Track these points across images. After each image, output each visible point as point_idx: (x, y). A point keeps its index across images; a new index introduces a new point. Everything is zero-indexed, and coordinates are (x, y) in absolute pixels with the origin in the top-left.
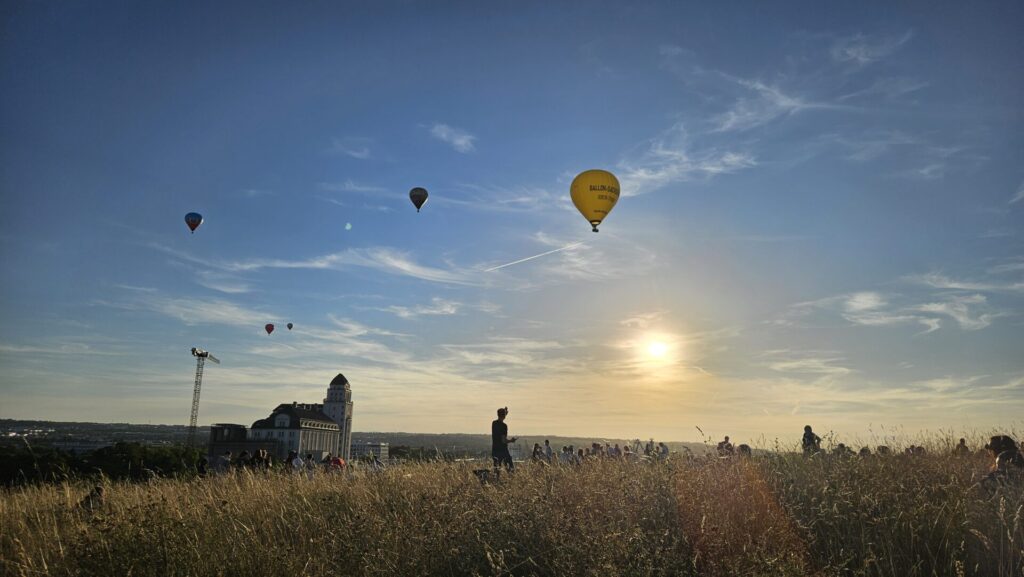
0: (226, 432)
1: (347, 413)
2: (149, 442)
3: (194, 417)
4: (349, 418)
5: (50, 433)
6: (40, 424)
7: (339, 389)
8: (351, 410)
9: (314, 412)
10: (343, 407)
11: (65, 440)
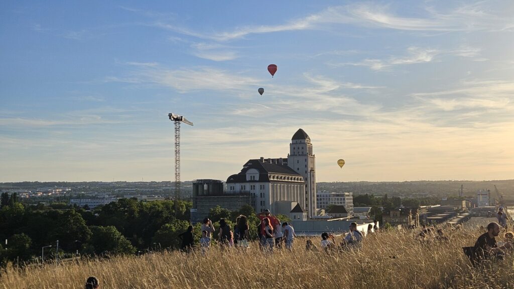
0: (205, 186)
1: (310, 166)
2: (144, 197)
3: (177, 175)
4: (312, 170)
5: (68, 192)
6: (60, 185)
7: (301, 143)
8: (313, 162)
9: (280, 165)
10: (306, 160)
11: (79, 197)
